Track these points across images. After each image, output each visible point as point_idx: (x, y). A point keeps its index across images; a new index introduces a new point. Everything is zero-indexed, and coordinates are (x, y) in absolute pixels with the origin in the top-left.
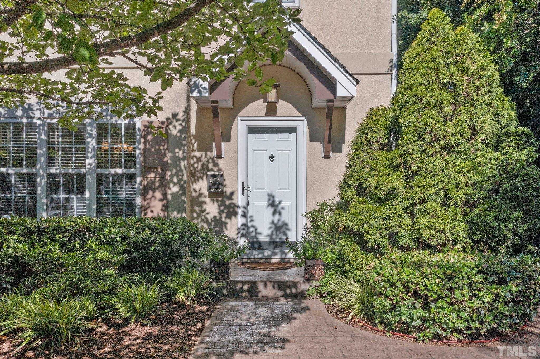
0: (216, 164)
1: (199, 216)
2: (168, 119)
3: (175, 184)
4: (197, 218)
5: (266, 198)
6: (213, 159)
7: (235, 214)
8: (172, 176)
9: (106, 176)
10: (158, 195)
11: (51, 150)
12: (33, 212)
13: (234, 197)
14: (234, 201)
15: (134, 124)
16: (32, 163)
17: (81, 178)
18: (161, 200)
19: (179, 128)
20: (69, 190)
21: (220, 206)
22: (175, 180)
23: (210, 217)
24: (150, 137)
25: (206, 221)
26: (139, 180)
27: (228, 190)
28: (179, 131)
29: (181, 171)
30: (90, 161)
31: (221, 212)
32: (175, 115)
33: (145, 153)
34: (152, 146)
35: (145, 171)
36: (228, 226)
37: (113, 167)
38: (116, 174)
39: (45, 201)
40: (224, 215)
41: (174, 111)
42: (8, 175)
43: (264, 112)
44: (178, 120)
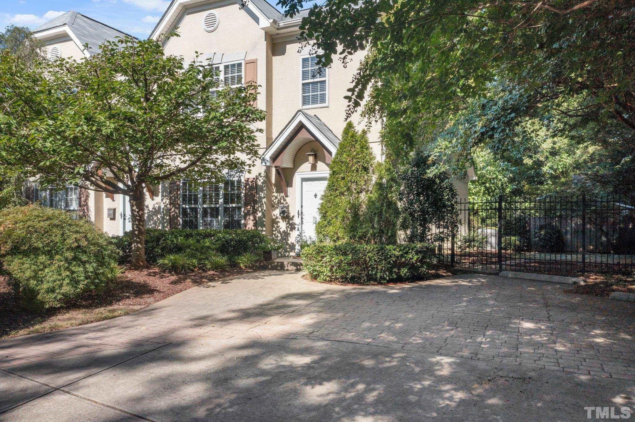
0: (285, 200)
1: (276, 229)
2: (257, 176)
3: (260, 212)
4: (275, 231)
5: (313, 219)
6: (283, 197)
7: (294, 228)
8: (258, 208)
9: (229, 208)
10: (251, 217)
11: (205, 195)
12: (196, 227)
13: (294, 219)
14: (294, 221)
15: (241, 180)
16: (196, 202)
17: (217, 209)
18: (253, 220)
19: (262, 181)
20: (212, 216)
21: (287, 224)
22: (260, 209)
23: (282, 230)
24: (248, 187)
25: (279, 232)
26: (243, 209)
27: (291, 216)
28: (262, 183)
29: (263, 204)
30: (221, 201)
31: (287, 227)
32: (260, 174)
33: (246, 195)
34: (249, 191)
35: (246, 205)
36: (291, 235)
37: (232, 203)
38: (232, 207)
39: (201, 221)
40: (289, 229)
41: (259, 172)
42: (186, 208)
43: (310, 169)
44: (261, 177)
